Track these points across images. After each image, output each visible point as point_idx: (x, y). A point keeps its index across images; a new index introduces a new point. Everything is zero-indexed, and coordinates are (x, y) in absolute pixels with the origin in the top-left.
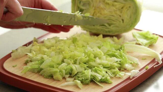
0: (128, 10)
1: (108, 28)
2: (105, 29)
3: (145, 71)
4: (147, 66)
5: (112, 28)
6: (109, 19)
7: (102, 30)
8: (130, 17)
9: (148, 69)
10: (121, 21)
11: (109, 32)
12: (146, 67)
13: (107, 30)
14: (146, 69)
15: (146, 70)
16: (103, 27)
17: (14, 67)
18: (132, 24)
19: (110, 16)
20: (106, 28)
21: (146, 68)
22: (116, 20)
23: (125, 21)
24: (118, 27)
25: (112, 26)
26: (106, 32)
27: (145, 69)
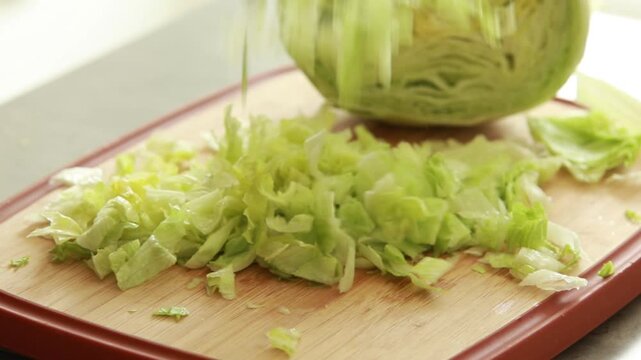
0: (532, 11)
1: (445, 97)
2: (430, 100)
3: (600, 286)
4: (610, 262)
5: (461, 93)
6: (448, 57)
7: (416, 104)
8: (544, 45)
9: (612, 278)
10: (504, 62)
11: (449, 111)
12: (605, 265)
13: (440, 103)
14: (605, 278)
15: (605, 283)
16: (422, 89)
17: (15, 266)
18: (551, 72)
19: (453, 42)
20: (435, 96)
21: (605, 273)
22: (482, 57)
23: (519, 61)
24: (488, 88)
25: (462, 84)
26: (436, 112)
27: (601, 278)
